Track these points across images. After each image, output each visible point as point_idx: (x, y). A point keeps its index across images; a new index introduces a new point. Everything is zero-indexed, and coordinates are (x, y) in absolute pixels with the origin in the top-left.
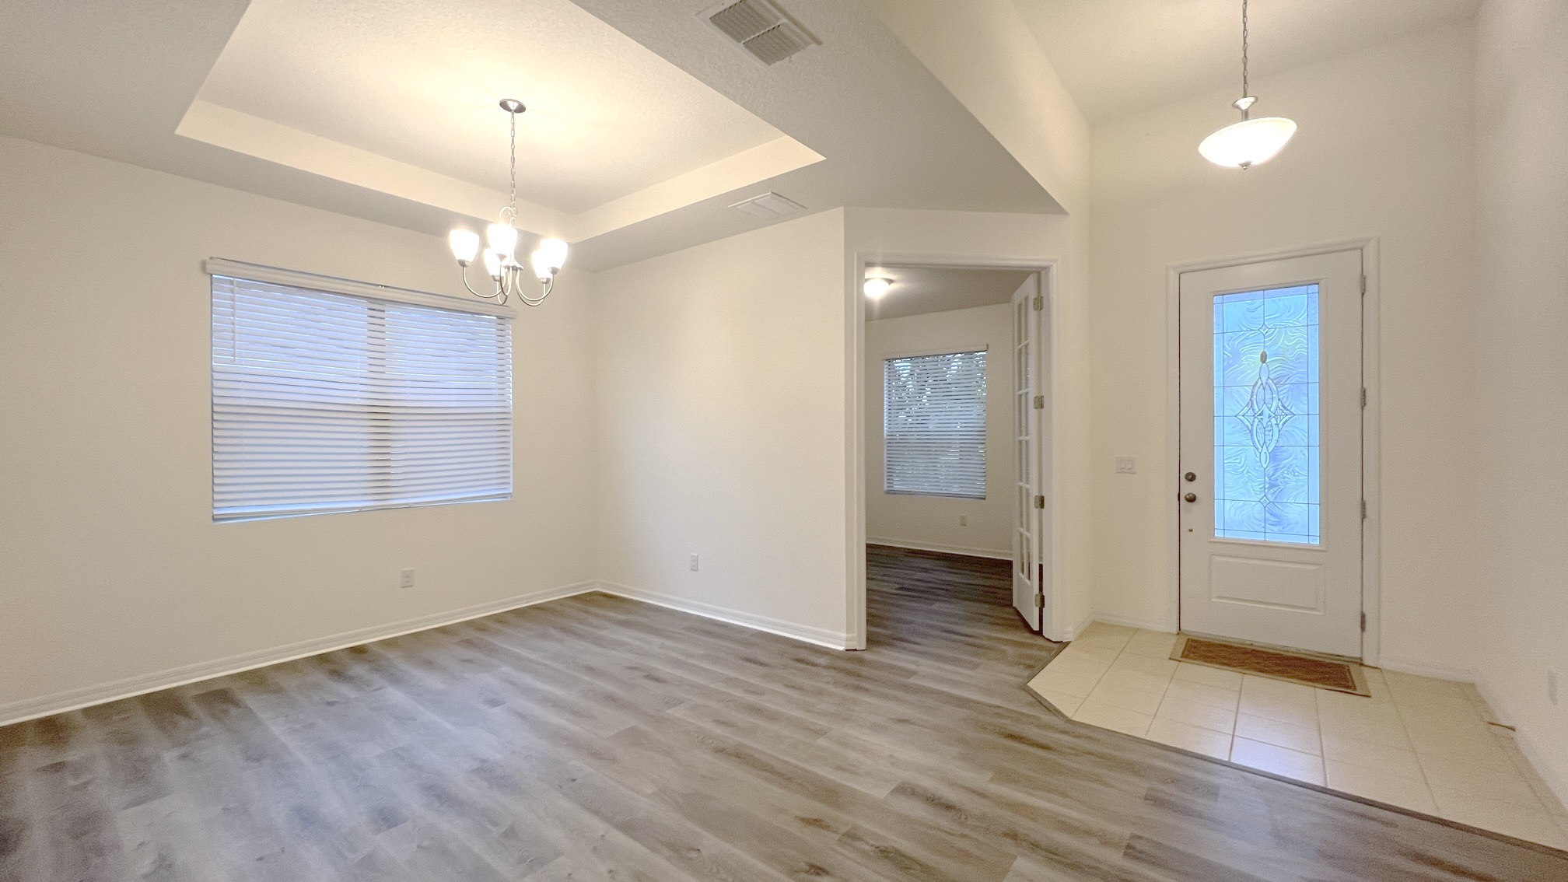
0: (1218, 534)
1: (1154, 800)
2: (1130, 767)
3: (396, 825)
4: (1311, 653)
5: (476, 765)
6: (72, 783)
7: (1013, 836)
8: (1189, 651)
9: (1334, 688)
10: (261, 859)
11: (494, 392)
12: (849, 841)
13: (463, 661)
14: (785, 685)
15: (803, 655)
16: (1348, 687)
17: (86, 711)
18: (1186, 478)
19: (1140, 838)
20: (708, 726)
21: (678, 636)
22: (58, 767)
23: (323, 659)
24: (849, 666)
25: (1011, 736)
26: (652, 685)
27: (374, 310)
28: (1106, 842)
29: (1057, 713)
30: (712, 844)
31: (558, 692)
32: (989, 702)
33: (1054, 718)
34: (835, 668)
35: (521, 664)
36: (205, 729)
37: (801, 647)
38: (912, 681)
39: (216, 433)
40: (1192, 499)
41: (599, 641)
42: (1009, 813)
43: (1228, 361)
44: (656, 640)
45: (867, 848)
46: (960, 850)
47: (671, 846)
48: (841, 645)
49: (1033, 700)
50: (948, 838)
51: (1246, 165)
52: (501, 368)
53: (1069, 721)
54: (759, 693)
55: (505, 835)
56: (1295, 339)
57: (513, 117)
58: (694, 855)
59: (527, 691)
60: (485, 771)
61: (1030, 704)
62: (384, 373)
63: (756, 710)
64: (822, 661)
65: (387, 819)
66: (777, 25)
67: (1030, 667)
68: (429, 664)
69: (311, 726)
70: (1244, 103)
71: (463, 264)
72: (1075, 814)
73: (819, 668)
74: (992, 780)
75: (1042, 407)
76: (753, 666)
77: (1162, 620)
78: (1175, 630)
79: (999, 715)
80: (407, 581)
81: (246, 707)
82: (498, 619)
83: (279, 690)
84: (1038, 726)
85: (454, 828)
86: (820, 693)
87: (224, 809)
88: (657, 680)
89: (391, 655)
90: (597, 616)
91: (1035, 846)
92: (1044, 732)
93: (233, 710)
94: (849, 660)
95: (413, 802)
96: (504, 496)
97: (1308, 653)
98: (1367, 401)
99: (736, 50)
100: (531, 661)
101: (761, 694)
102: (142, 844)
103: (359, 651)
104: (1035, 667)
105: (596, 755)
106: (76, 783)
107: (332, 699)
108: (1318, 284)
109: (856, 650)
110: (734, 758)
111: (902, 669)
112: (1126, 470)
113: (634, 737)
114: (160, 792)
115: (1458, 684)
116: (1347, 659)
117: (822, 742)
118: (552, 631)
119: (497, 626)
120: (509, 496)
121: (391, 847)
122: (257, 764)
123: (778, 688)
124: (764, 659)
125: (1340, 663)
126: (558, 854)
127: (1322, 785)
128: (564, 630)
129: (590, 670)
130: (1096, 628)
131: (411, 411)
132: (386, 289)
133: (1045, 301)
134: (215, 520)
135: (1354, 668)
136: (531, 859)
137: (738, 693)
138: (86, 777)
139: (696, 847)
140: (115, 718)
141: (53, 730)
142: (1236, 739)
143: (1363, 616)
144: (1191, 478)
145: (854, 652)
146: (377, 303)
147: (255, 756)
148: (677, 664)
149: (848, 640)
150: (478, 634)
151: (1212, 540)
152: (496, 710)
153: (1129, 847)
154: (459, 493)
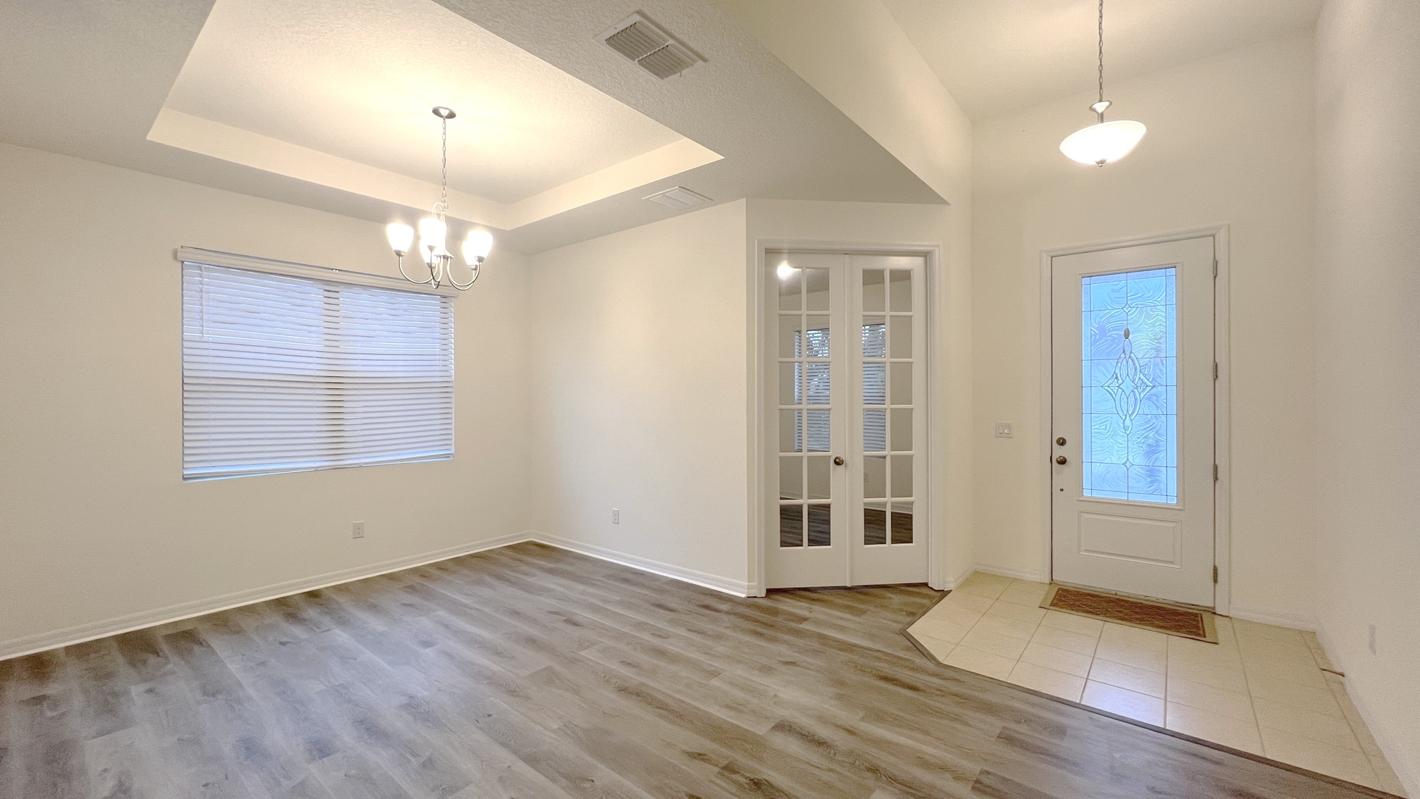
0: (1087, 493)
1: (1008, 739)
2: (989, 709)
3: (329, 755)
4: (1170, 602)
5: (404, 700)
6: (49, 714)
7: (874, 770)
8: (1057, 600)
9: (1188, 636)
10: (206, 785)
11: (437, 357)
12: (727, 774)
13: (405, 605)
14: (689, 630)
15: (708, 602)
16: (1199, 635)
17: (67, 649)
18: (1057, 442)
19: (989, 773)
20: (615, 667)
21: (599, 583)
22: (39, 700)
23: (281, 603)
24: (748, 612)
25: (886, 679)
26: (570, 629)
27: (329, 291)
28: (959, 777)
29: (931, 658)
30: (605, 775)
31: (486, 634)
32: (871, 646)
33: (928, 662)
34: (735, 614)
35: (458, 609)
36: (170, 666)
37: (706, 594)
38: (804, 626)
39: (186, 402)
40: (1063, 462)
41: (528, 588)
42: (875, 750)
43: (1095, 337)
44: (581, 587)
45: (743, 780)
46: (825, 783)
47: (566, 777)
48: (744, 593)
49: (910, 644)
50: (816, 772)
51: (1102, 162)
52: (444, 342)
53: (939, 664)
54: (664, 636)
55: (424, 765)
56: (1155, 316)
57: (444, 123)
58: (588, 785)
59: (457, 633)
60: (413, 707)
61: (908, 649)
62: (338, 347)
63: (660, 653)
64: (725, 607)
65: (320, 749)
66: (666, 45)
67: (912, 614)
68: (373, 608)
69: (263, 663)
70: (1100, 107)
71: (399, 254)
72: (931, 750)
73: (720, 614)
74: (862, 719)
76: (662, 611)
77: (1035, 571)
78: (1047, 580)
79: (879, 659)
80: (358, 532)
81: (209, 646)
82: (440, 566)
83: (238, 631)
84: (912, 669)
85: (379, 758)
86: (718, 637)
87: (179, 739)
88: (575, 624)
89: (342, 599)
90: (528, 564)
91: (893, 780)
92: (916, 675)
93: (197, 649)
94: (749, 606)
95: (346, 735)
96: (447, 456)
97: (1166, 602)
98: (1219, 375)
99: (631, 68)
100: (465, 606)
101: (667, 638)
102: (105, 770)
103: (313, 595)
104: (915, 615)
105: (512, 692)
106: (55, 714)
107: (285, 639)
108: (1175, 267)
109: (756, 597)
110: (634, 697)
111: (795, 615)
112: (1004, 435)
113: (549, 678)
114: (126, 723)
115: (1300, 632)
116: (1200, 608)
117: (715, 682)
118: (488, 578)
119: (437, 573)
120: (452, 456)
121: (320, 775)
122: (212, 699)
123: (682, 632)
124: (672, 605)
125: (1194, 611)
126: (468, 783)
127: (1162, 726)
128: (499, 577)
129: (516, 613)
130: (977, 578)
131: (362, 381)
132: (340, 272)
134: (184, 479)
135: (1206, 617)
136: (444, 787)
137: (646, 637)
138: (62, 709)
139: (590, 778)
140: (93, 655)
141: (39, 666)
142: (1089, 683)
143: (1215, 570)
144: (1062, 442)
145: (755, 599)
146: (331, 286)
147: (210, 692)
148: (596, 609)
149: (749, 588)
150: (420, 580)
151: (1081, 499)
152: (428, 651)
153: (977, 781)
154: (405, 454)
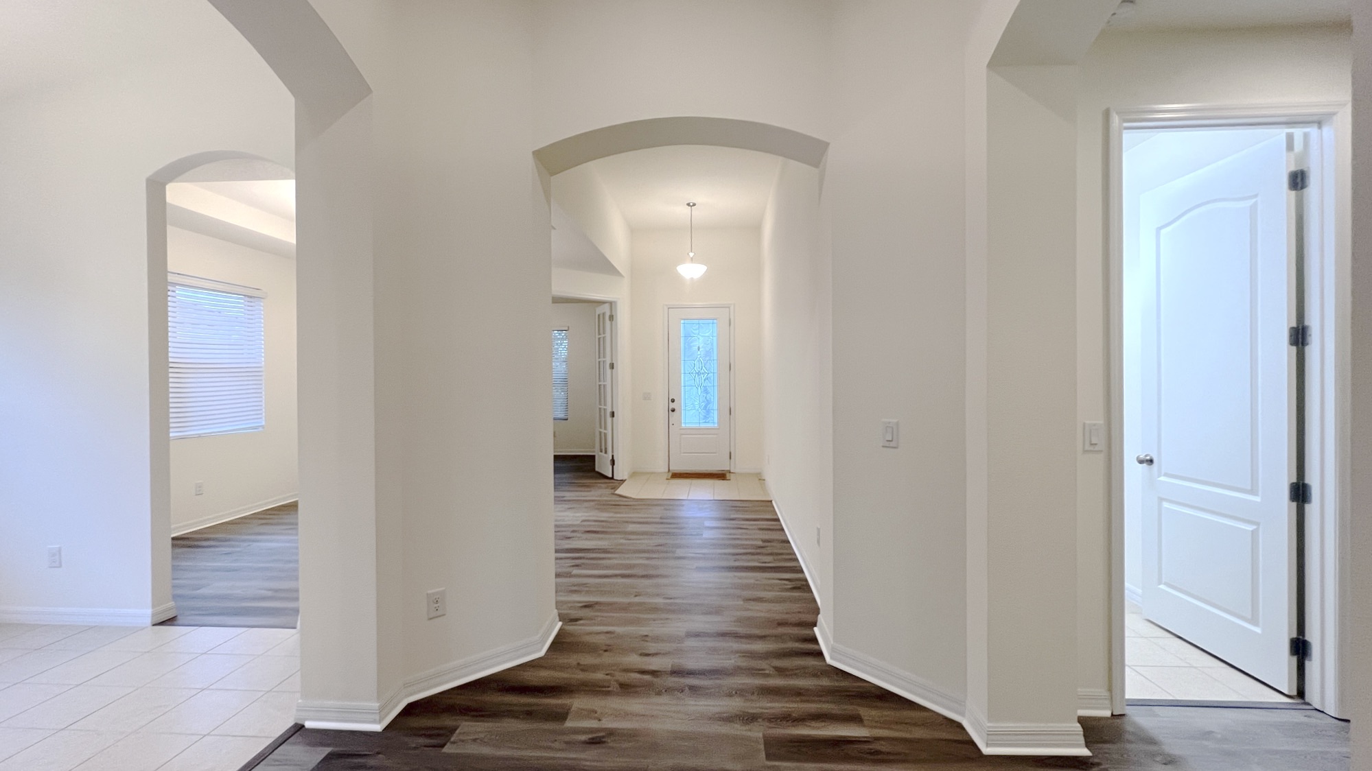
0: (683, 425)
2: (657, 505)
4: (715, 471)
8: (672, 476)
9: (721, 480)
16: (724, 479)
18: (671, 401)
29: (630, 498)
32: (601, 499)
40: (673, 410)
43: (686, 350)
49: (618, 496)
53: (634, 499)
67: (613, 488)
70: (691, 255)
75: (613, 368)
77: (663, 468)
78: (667, 470)
79: (608, 501)
80: (199, 490)
92: (626, 503)
96: (258, 427)
98: (731, 368)
104: (615, 488)
112: (646, 399)
115: (756, 473)
116: (725, 471)
120: (261, 428)
125: (723, 472)
130: (634, 474)
133: (614, 317)
135: (727, 474)
142: (690, 494)
143: (730, 453)
144: (673, 401)
151: (680, 427)
